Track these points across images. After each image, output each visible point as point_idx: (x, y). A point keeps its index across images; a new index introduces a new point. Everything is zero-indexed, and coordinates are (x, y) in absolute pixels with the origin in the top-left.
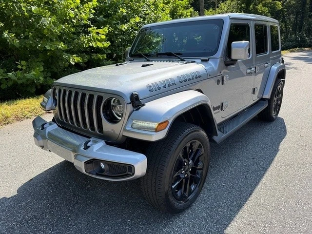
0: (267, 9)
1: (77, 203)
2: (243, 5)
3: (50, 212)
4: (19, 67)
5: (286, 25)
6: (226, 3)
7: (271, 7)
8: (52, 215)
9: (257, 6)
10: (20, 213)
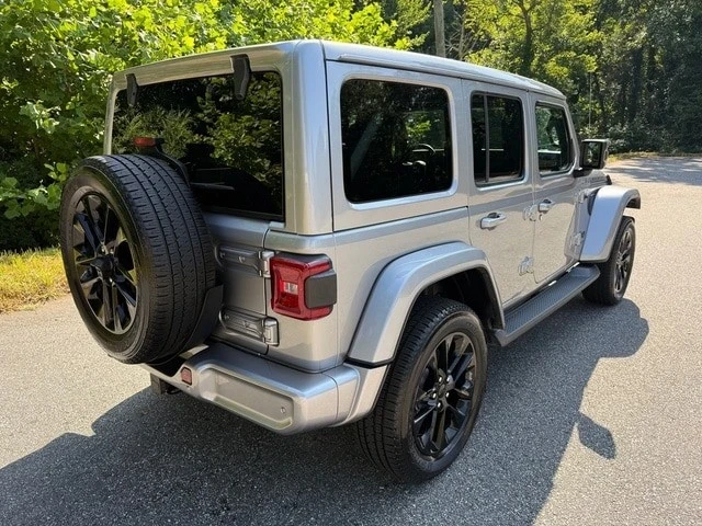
0: (565, 69)
1: (259, 457)
2: (516, 60)
3: (209, 476)
4: (53, 175)
5: (602, 104)
6: (480, 55)
7: (574, 67)
8: (214, 481)
9: (546, 63)
10: (144, 479)
